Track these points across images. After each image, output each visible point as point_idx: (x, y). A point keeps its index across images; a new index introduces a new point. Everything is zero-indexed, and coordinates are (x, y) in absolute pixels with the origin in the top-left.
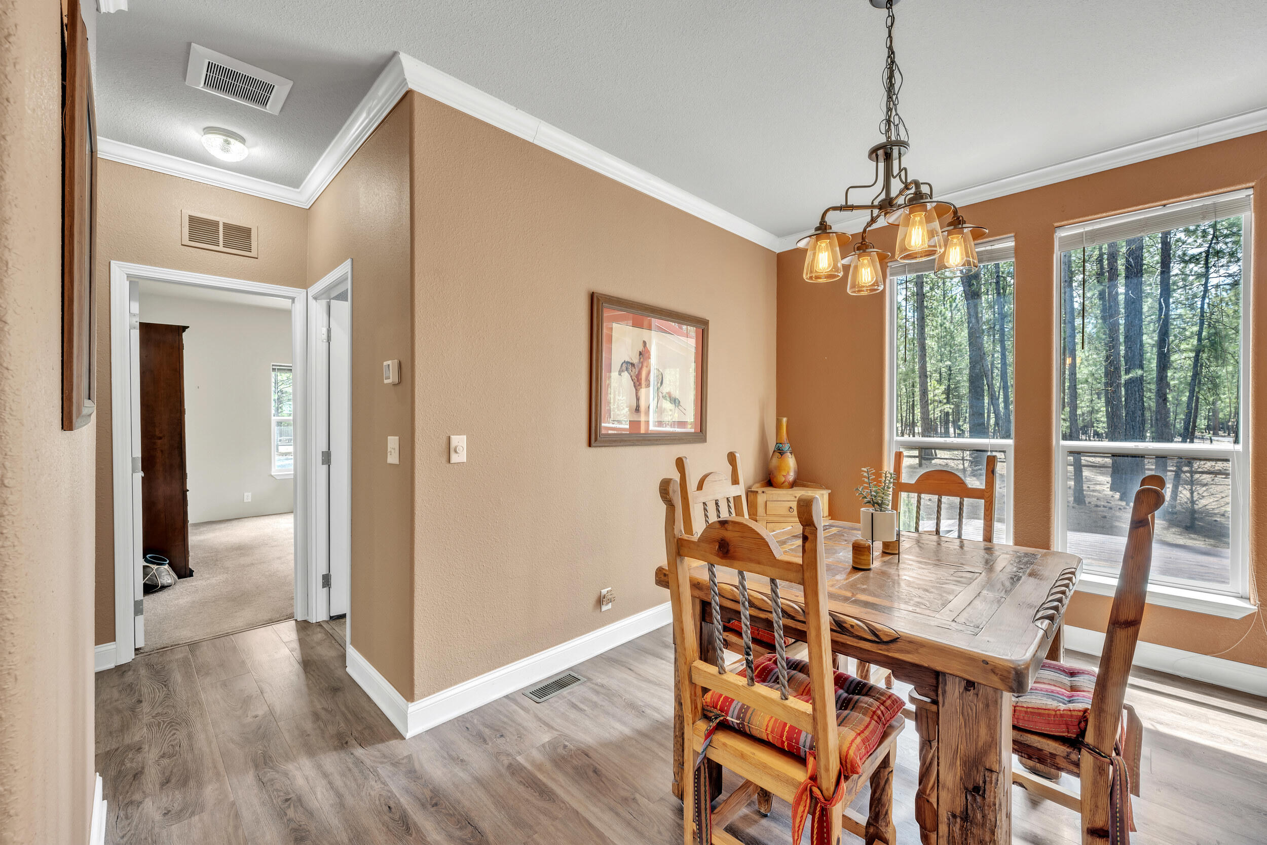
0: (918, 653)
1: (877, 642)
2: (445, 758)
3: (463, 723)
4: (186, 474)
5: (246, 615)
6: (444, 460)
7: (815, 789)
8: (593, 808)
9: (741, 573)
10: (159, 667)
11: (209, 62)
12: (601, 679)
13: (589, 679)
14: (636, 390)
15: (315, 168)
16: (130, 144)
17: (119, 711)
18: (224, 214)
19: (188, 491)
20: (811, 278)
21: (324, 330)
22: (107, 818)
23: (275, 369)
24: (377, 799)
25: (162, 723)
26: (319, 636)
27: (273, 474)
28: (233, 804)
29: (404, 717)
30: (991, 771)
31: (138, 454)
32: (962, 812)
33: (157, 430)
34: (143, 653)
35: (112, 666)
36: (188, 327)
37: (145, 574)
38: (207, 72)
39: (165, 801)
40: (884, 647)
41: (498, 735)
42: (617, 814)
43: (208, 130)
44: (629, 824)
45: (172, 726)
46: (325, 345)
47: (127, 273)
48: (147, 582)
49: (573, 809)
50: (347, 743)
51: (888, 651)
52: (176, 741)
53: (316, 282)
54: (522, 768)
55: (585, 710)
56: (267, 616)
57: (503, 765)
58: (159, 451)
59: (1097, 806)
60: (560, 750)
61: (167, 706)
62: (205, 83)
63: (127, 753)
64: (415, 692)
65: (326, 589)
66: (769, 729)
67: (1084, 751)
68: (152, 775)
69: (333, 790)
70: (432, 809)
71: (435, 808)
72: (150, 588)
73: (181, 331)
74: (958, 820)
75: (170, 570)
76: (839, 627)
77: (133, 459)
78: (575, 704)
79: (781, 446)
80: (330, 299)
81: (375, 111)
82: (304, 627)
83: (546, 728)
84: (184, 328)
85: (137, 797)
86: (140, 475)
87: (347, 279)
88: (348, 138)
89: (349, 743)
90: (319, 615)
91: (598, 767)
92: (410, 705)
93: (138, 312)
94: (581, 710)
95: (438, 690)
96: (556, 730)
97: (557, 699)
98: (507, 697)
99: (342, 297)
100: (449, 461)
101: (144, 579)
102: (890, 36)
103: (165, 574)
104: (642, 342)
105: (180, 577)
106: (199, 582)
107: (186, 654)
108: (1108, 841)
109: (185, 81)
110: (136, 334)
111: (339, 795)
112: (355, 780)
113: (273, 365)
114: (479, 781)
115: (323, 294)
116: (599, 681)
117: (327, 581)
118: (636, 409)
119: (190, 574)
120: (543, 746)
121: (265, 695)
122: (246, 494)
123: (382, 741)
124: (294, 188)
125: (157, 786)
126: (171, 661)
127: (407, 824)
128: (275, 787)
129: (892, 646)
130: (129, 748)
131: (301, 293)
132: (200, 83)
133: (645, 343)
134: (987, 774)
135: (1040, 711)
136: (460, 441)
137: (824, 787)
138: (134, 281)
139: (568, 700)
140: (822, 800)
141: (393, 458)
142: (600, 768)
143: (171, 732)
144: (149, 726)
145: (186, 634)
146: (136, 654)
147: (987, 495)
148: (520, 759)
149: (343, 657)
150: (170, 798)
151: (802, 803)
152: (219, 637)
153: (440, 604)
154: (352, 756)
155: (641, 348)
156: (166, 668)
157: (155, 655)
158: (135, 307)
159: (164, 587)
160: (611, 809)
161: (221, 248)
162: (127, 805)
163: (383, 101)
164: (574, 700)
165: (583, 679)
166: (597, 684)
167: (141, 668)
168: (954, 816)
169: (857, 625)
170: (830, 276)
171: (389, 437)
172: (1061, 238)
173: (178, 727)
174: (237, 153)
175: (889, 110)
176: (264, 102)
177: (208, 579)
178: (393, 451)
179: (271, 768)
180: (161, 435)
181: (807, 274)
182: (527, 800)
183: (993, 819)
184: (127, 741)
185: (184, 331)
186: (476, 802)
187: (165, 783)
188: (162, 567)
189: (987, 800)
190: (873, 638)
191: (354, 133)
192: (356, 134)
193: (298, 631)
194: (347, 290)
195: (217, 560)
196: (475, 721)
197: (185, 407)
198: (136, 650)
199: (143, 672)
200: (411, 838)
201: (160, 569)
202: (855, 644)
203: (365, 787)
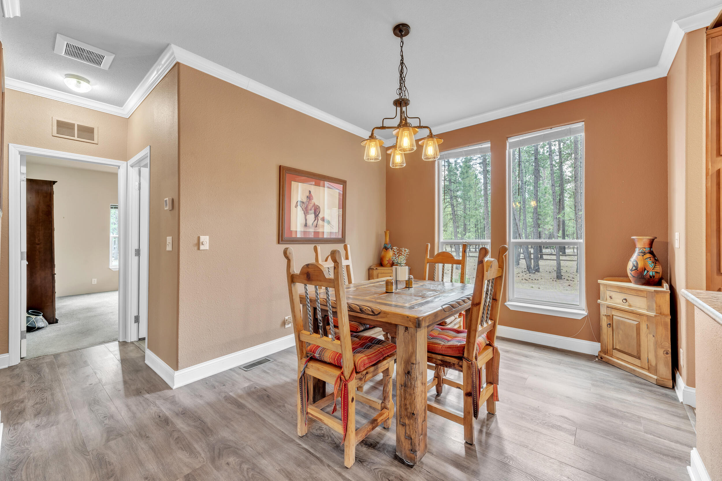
0: (387, 317)
1: (374, 315)
2: (192, 396)
3: (205, 381)
4: (54, 265)
5: (90, 339)
6: (196, 248)
7: (342, 376)
8: (263, 410)
9: (316, 287)
10: (35, 366)
11: (67, 43)
12: (281, 360)
13: (275, 360)
14: (305, 215)
15: (131, 97)
16: (21, 80)
17: (10, 386)
18: (77, 120)
19: (55, 274)
20: (368, 159)
21: (137, 184)
22: (3, 430)
23: (113, 207)
24: (154, 413)
25: (36, 390)
26: (132, 348)
27: (110, 268)
28: (75, 420)
29: (172, 378)
30: (413, 364)
31: (24, 249)
32: (404, 383)
33: (37, 239)
34: (26, 360)
35: (6, 366)
36: (57, 182)
37: (28, 321)
38: (66, 47)
39: (37, 421)
40: (375, 317)
41: (222, 385)
42: (274, 412)
43: (68, 76)
44: (278, 415)
45: (42, 391)
46: (138, 192)
47: (19, 150)
48: (29, 325)
49: (253, 411)
50: (141, 392)
51: (377, 318)
52: (44, 397)
53: (132, 158)
54: (231, 397)
55: (269, 373)
56: (101, 340)
57: (222, 397)
58: (38, 252)
59: (468, 383)
60: (253, 389)
61: (40, 383)
62: (65, 53)
63: (15, 404)
64: (179, 366)
65: (136, 324)
66: (331, 357)
67: (464, 361)
68: (30, 411)
69: (130, 411)
70: (182, 416)
71: (183, 415)
72: (30, 329)
73: (52, 184)
74: (403, 387)
75: (43, 318)
76: (361, 311)
77: (22, 253)
78: (265, 371)
79: (386, 245)
80: (140, 167)
81: (161, 71)
82: (123, 344)
83: (247, 381)
84: (54, 182)
85: (21, 421)
86: (25, 263)
87: (148, 156)
88: (148, 83)
89: (142, 393)
90: (132, 337)
91: (270, 394)
92: (176, 372)
93: (25, 172)
94: (268, 373)
95: (192, 365)
96: (253, 381)
97: (256, 370)
98: (231, 369)
99: (145, 166)
100: (199, 249)
101: (27, 323)
102: (402, 51)
103: (40, 321)
104: (308, 191)
105: (49, 323)
106: (62, 326)
107: (52, 359)
108: (471, 397)
109: (54, 51)
110: (24, 184)
111: (134, 414)
112: (143, 407)
113: (111, 205)
114: (209, 404)
115: (136, 164)
116: (280, 361)
117: (137, 319)
118: (305, 225)
119: (56, 321)
120: (244, 388)
121: (97, 375)
122: (93, 280)
123: (160, 390)
124: (120, 107)
125: (33, 416)
126: (42, 363)
127: (168, 422)
128: (99, 412)
129: (379, 316)
130: (16, 401)
131: (123, 163)
132: (62, 53)
133: (310, 192)
134: (412, 365)
135: (451, 346)
136: (205, 239)
137: (346, 376)
138: (22, 155)
139: (262, 369)
140: (344, 380)
141: (169, 248)
142: (270, 395)
143: (41, 393)
144: (29, 392)
145: (52, 350)
146: (21, 361)
147: (462, 262)
148: (231, 394)
149: (144, 357)
150: (40, 420)
151: (337, 384)
152: (72, 351)
153: (193, 321)
154: (143, 398)
155: (308, 194)
156: (40, 366)
157: (33, 361)
158: (24, 169)
159: (39, 328)
160: (271, 410)
161: (76, 138)
162: (15, 424)
163: (165, 66)
164: (265, 369)
165: (272, 360)
166: (279, 362)
167: (24, 367)
168: (402, 386)
169: (367, 309)
170: (376, 159)
171: (167, 237)
172: (510, 143)
173: (45, 391)
174: (85, 88)
175: (401, 83)
176: (99, 63)
177: (67, 324)
178: (169, 244)
179: (98, 405)
180: (39, 243)
181: (366, 157)
182: (231, 409)
183: (414, 384)
184: (15, 398)
185: (54, 184)
186: (205, 411)
187: (37, 414)
188: (38, 317)
189: (412, 376)
190: (371, 313)
191: (152, 79)
192: (153, 80)
193: (119, 346)
194: (148, 163)
195: (73, 314)
196: (211, 380)
197: (55, 227)
198: (21, 358)
199: (25, 368)
200: (169, 427)
201: (37, 318)
202: (366, 317)
203: (148, 409)
